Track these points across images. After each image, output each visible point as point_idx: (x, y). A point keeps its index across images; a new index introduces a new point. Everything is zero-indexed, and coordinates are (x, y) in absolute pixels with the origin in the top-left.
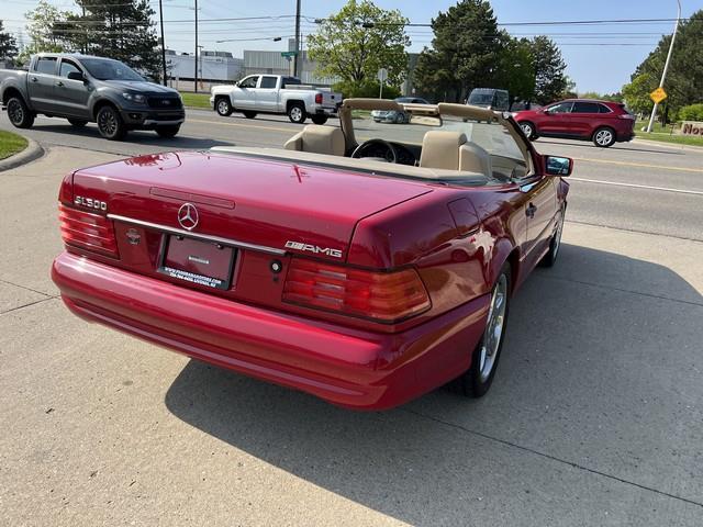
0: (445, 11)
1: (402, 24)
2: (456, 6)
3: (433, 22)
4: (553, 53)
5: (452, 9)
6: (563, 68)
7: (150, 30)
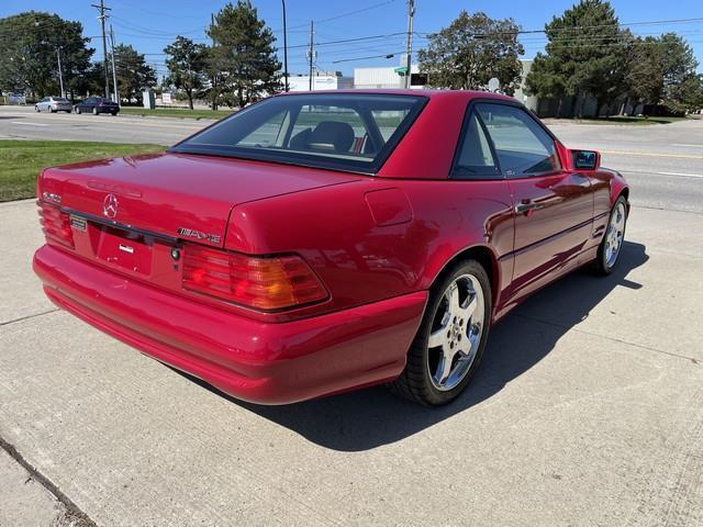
0: (560, 15)
1: (516, 32)
2: (572, 9)
3: (547, 27)
4: (683, 50)
5: (567, 13)
6: (696, 65)
7: (271, 55)
